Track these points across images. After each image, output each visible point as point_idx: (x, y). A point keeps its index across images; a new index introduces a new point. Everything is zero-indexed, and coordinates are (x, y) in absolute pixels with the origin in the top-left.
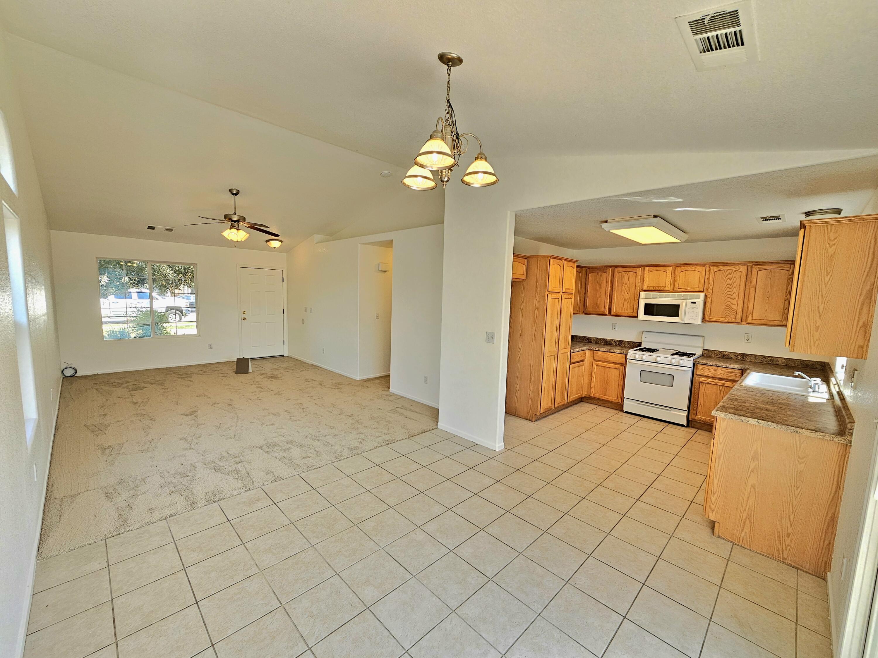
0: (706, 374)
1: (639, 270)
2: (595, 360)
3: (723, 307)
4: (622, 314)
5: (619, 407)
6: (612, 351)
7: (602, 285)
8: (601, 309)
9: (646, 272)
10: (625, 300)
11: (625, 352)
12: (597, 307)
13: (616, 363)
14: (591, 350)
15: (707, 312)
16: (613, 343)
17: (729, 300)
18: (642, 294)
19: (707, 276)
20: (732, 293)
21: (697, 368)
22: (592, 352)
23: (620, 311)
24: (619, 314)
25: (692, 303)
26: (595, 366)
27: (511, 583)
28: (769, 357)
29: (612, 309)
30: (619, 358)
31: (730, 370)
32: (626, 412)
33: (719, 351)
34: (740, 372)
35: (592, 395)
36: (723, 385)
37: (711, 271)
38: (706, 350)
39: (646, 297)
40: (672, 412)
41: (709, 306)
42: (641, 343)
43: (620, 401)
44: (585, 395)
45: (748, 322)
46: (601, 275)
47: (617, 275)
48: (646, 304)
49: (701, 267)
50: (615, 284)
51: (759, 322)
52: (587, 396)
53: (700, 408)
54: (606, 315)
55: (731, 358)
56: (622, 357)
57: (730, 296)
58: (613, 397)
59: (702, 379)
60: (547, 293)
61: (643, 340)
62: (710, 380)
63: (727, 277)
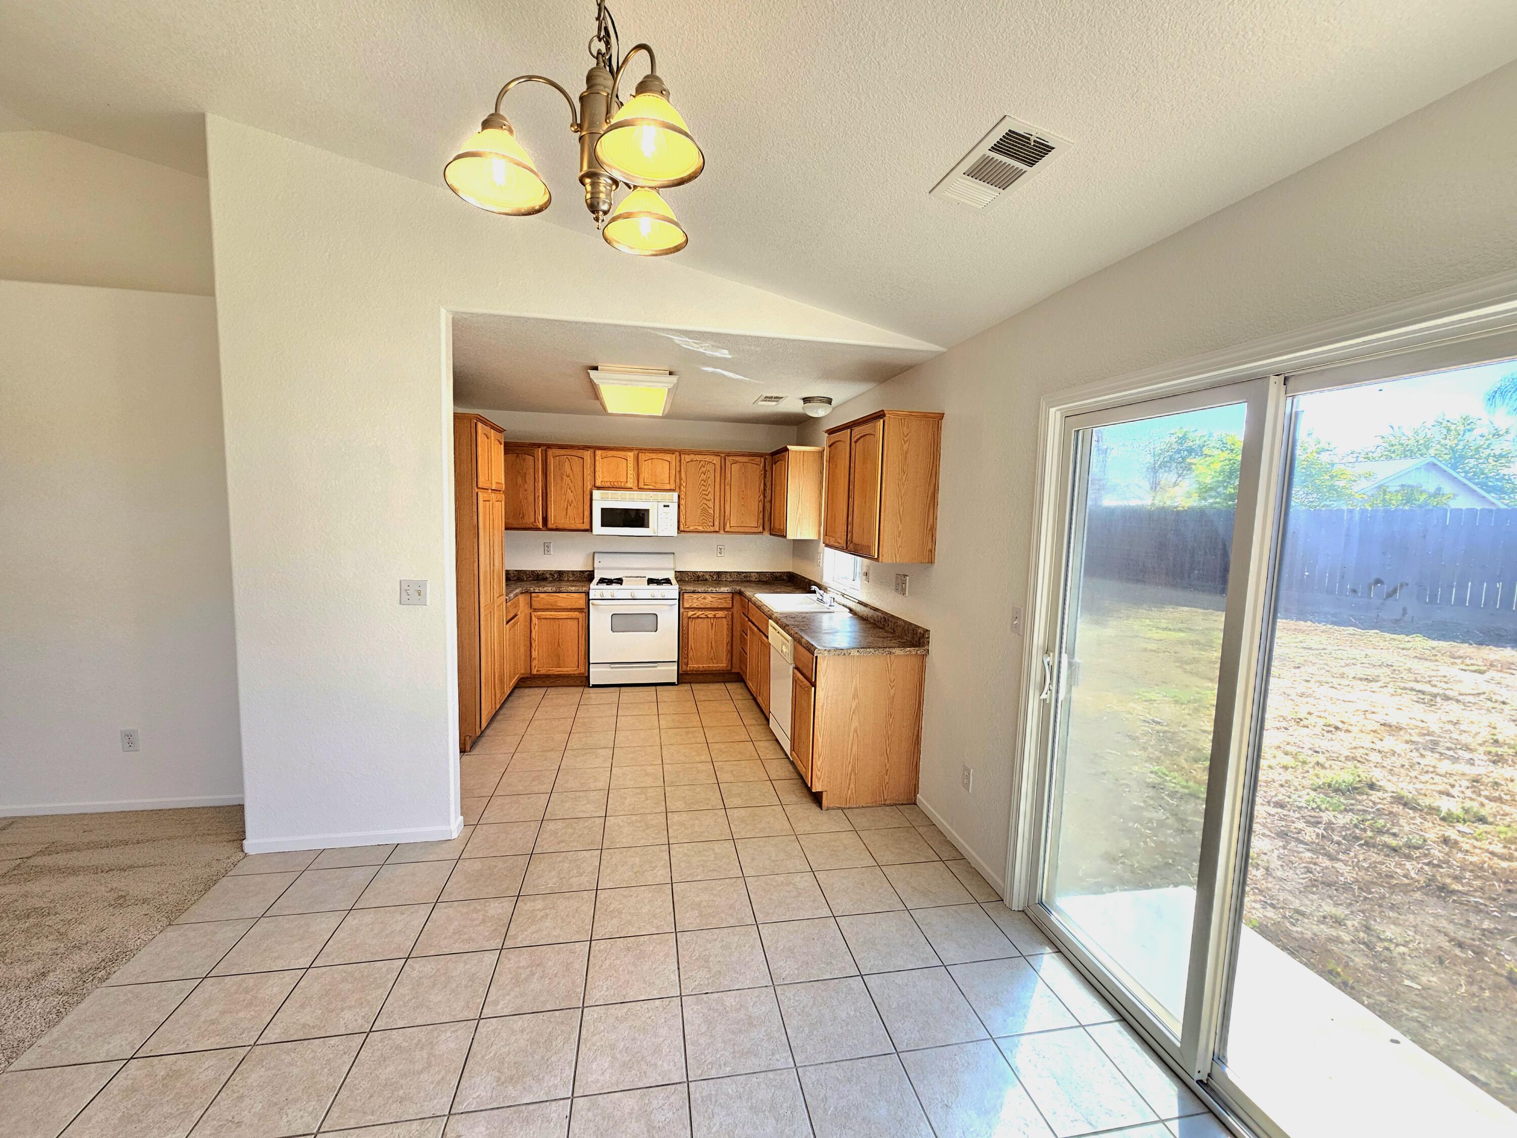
0: (695, 606)
1: (587, 454)
2: (535, 610)
3: (699, 511)
4: (566, 527)
5: (583, 681)
6: (563, 589)
7: (528, 477)
8: (529, 520)
9: (597, 458)
10: (568, 502)
11: (584, 589)
12: (521, 516)
13: (571, 610)
14: (527, 592)
15: (682, 520)
16: (548, 576)
17: (705, 501)
18: (596, 494)
19: (678, 469)
20: (707, 493)
21: (683, 599)
22: (528, 596)
23: (561, 523)
24: (560, 526)
25: (665, 506)
26: (535, 620)
27: (719, 1058)
28: (743, 572)
29: (549, 518)
30: (577, 600)
31: (720, 596)
32: (595, 686)
33: (693, 572)
34: (730, 595)
35: (534, 672)
36: (715, 617)
37: (683, 461)
38: (679, 572)
39: (603, 499)
40: (658, 668)
41: (684, 512)
42: (593, 571)
43: (582, 670)
44: (522, 674)
45: (727, 530)
46: (524, 460)
47: (552, 462)
48: (602, 509)
49: (670, 455)
50: (550, 475)
51: (737, 530)
52: (525, 676)
53: (691, 654)
54: (538, 529)
55: (706, 580)
56: (581, 598)
57: (705, 496)
58: (570, 668)
59: (690, 613)
60: (477, 490)
61: (596, 566)
62: (700, 613)
63: (701, 471)
